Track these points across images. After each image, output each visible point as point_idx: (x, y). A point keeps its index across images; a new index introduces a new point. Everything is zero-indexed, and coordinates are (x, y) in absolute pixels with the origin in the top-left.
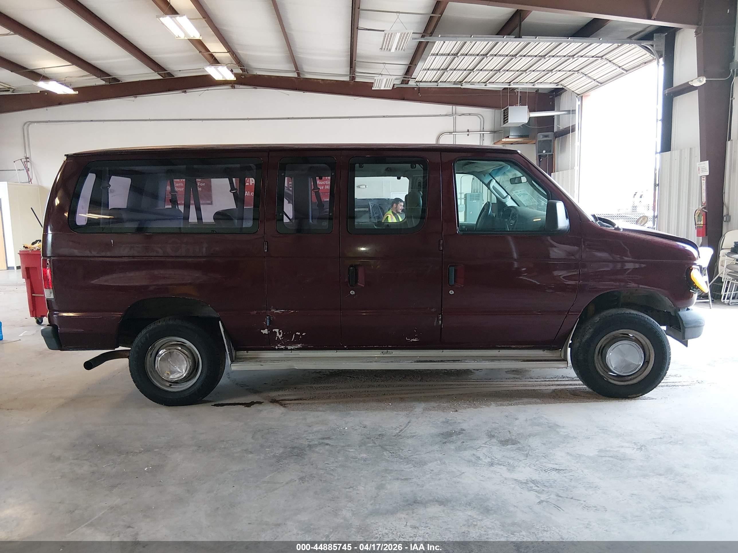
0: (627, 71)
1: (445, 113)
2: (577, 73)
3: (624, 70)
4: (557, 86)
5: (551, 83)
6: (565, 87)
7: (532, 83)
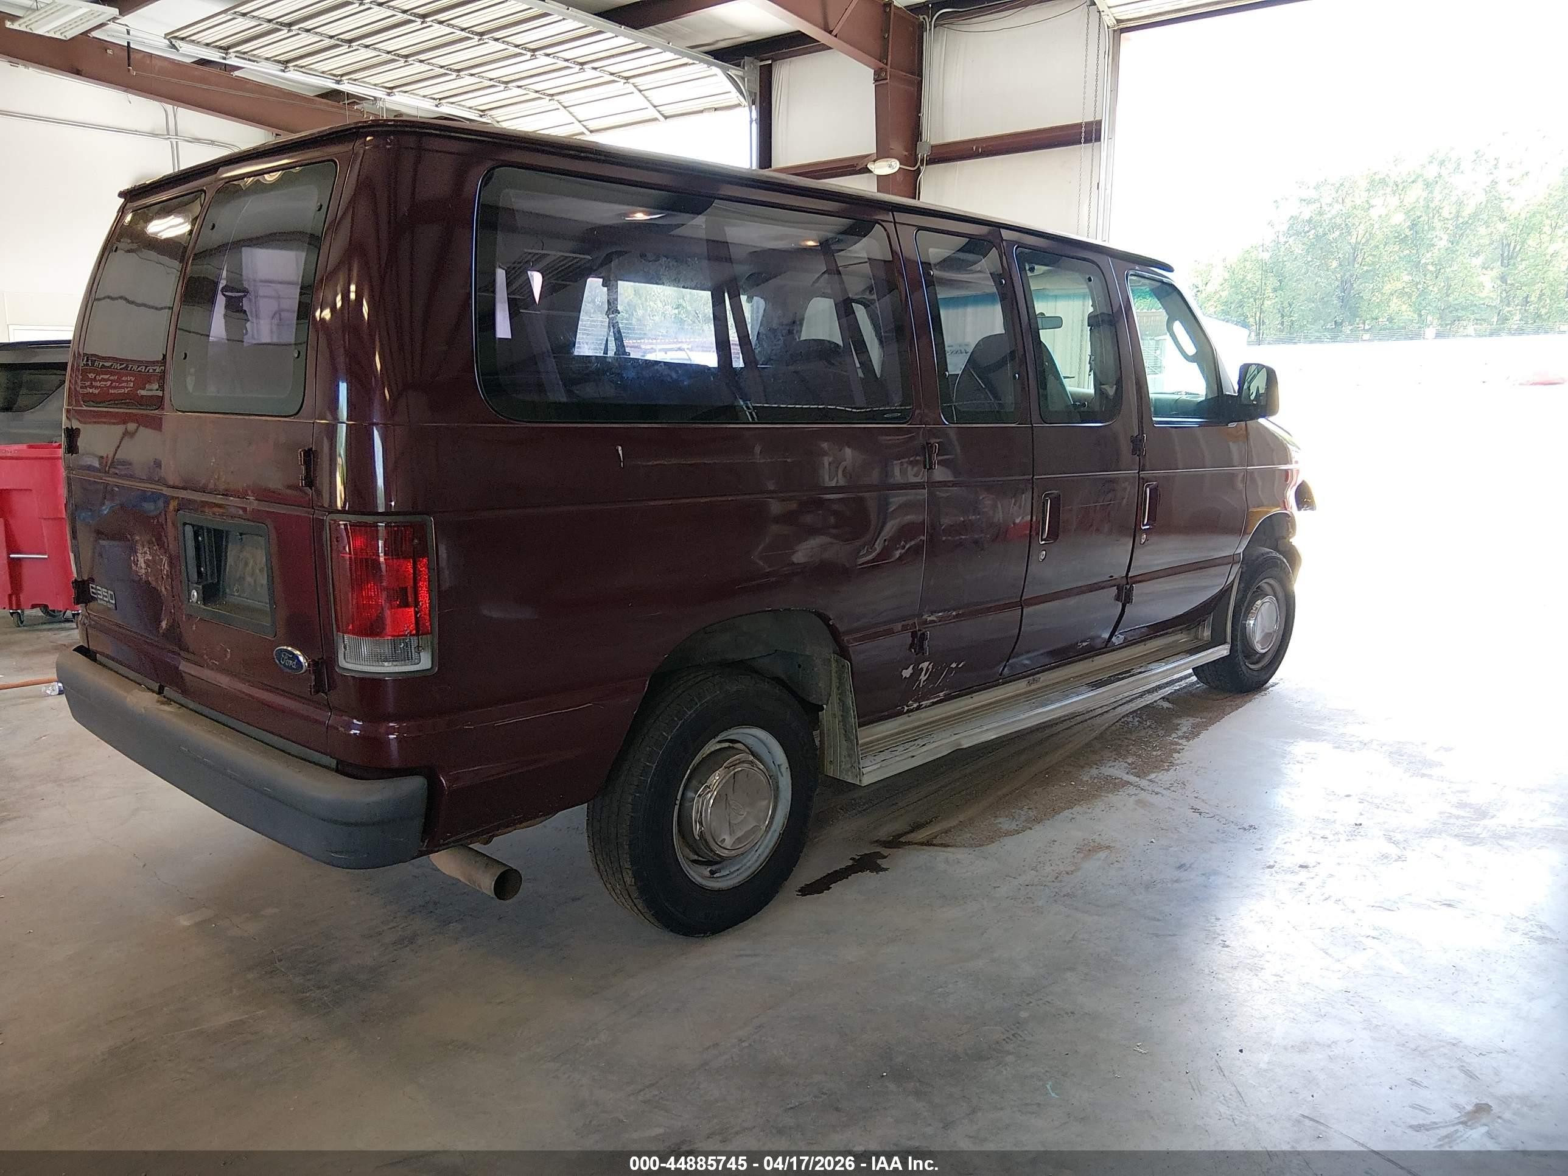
0: (666, 117)
1: (147, 128)
2: (550, 100)
3: (662, 114)
4: (481, 116)
5: (470, 108)
6: (498, 122)
7: (434, 99)
